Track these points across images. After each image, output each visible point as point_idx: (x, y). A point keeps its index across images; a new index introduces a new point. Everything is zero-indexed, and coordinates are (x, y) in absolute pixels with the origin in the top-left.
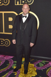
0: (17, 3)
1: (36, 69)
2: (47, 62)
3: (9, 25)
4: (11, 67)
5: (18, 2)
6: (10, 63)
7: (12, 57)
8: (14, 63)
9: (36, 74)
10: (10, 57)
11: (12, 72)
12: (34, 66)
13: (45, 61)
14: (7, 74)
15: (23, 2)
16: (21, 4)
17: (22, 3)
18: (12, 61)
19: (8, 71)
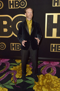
0: (10, 7)
1: (31, 69)
2: (42, 61)
3: (4, 29)
4: (8, 69)
5: (12, 6)
6: (6, 65)
7: (8, 60)
8: (11, 65)
9: (31, 73)
10: (6, 60)
11: (9, 73)
12: (30, 67)
13: (40, 61)
14: (4, 75)
15: (17, 5)
16: (14, 8)
17: (16, 7)
18: (9, 63)
19: (5, 72)
